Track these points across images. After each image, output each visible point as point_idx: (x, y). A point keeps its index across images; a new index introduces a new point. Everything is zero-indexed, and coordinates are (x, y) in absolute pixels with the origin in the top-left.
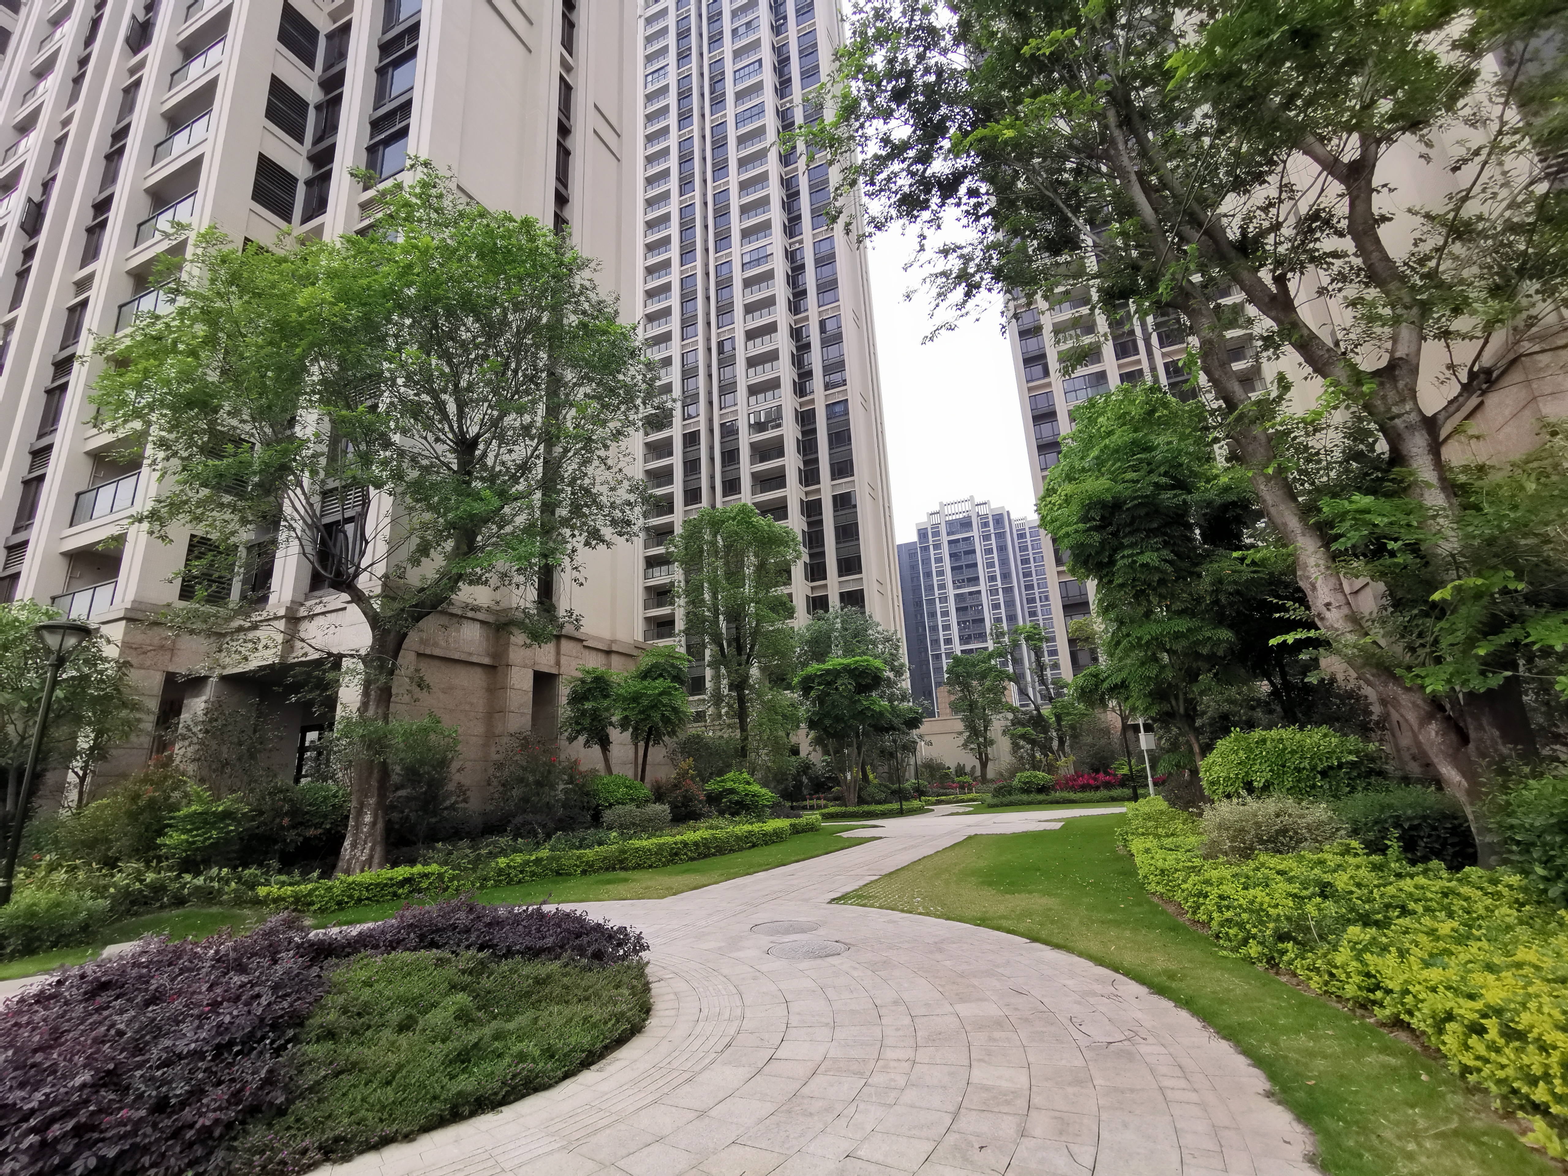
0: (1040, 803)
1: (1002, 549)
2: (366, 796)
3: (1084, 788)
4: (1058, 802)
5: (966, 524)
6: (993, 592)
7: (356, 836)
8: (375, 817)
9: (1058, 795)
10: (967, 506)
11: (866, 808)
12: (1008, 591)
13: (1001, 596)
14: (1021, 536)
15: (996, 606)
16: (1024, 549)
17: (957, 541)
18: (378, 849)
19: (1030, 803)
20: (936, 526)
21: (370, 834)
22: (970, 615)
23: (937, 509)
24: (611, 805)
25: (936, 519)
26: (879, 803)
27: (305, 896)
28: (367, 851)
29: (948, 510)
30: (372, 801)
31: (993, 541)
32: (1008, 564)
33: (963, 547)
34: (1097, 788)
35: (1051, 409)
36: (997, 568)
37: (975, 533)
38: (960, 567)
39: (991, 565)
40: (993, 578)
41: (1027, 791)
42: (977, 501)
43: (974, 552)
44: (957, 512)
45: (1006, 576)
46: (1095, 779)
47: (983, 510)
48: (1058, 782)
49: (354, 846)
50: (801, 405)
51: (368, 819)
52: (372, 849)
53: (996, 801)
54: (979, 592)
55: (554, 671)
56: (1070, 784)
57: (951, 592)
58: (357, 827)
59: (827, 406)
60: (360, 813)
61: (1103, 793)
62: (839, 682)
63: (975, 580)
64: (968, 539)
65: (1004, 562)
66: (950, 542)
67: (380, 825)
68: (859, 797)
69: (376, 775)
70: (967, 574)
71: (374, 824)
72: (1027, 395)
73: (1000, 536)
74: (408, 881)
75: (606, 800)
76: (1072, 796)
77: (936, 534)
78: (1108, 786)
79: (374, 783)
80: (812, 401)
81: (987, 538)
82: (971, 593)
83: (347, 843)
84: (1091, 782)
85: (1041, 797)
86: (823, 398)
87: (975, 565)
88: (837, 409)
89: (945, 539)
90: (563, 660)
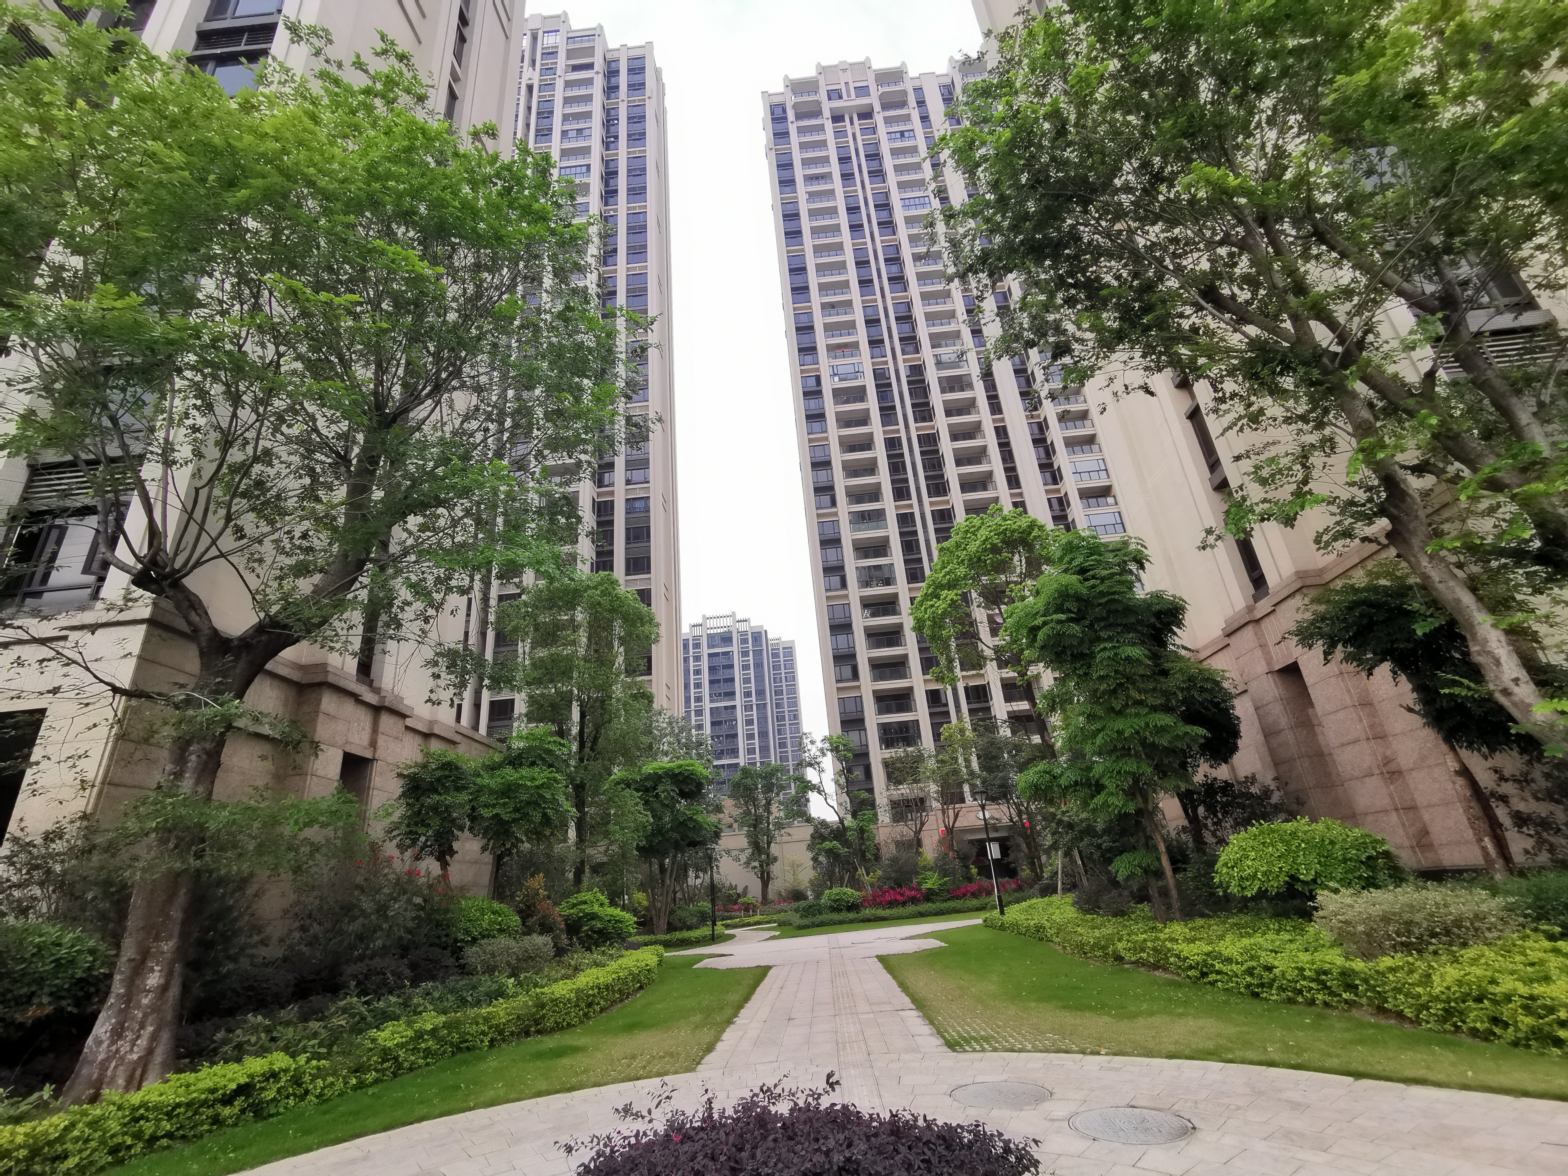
0: (851, 921)
1: (758, 665)
2: (157, 939)
3: (891, 904)
4: (869, 920)
5: (726, 638)
6: (748, 708)
7: (124, 1015)
8: (169, 975)
9: (867, 912)
10: (728, 622)
11: (678, 935)
12: (762, 707)
13: (755, 712)
14: (775, 655)
15: (749, 722)
16: (776, 667)
17: (717, 654)
18: (166, 1036)
19: (841, 922)
20: (697, 638)
21: (154, 1009)
22: (724, 729)
23: (700, 621)
24: (474, 940)
25: (698, 632)
26: (689, 928)
27: (50, 1143)
28: (143, 1042)
29: (710, 623)
30: (168, 946)
31: (751, 658)
32: (763, 680)
33: (722, 661)
34: (904, 904)
35: (836, 536)
36: (753, 685)
37: (735, 648)
38: (718, 681)
39: (747, 681)
40: (748, 694)
41: (838, 910)
42: (738, 617)
43: (731, 666)
44: (718, 626)
45: (760, 693)
46: (902, 895)
47: (742, 627)
48: (865, 899)
49: (117, 1033)
50: (599, 495)
51: (153, 980)
52: (154, 1037)
53: (805, 921)
54: (734, 707)
55: (368, 755)
56: (875, 902)
57: (707, 705)
58: (129, 998)
59: (627, 500)
60: (139, 968)
61: (911, 909)
62: (660, 788)
63: (731, 695)
64: (727, 653)
65: (759, 678)
66: (710, 655)
67: (174, 991)
68: (669, 923)
69: (182, 898)
70: (724, 688)
71: (164, 988)
72: (816, 521)
73: (758, 653)
74: (244, 1090)
75: (467, 932)
76: (881, 912)
77: (697, 646)
78: (914, 900)
79: (176, 914)
80: (612, 493)
81: (745, 654)
82: (726, 708)
83: (102, 1028)
84: (899, 897)
85: (851, 915)
86: (623, 492)
87: (732, 680)
88: (638, 504)
89: (705, 651)
90: (381, 740)
